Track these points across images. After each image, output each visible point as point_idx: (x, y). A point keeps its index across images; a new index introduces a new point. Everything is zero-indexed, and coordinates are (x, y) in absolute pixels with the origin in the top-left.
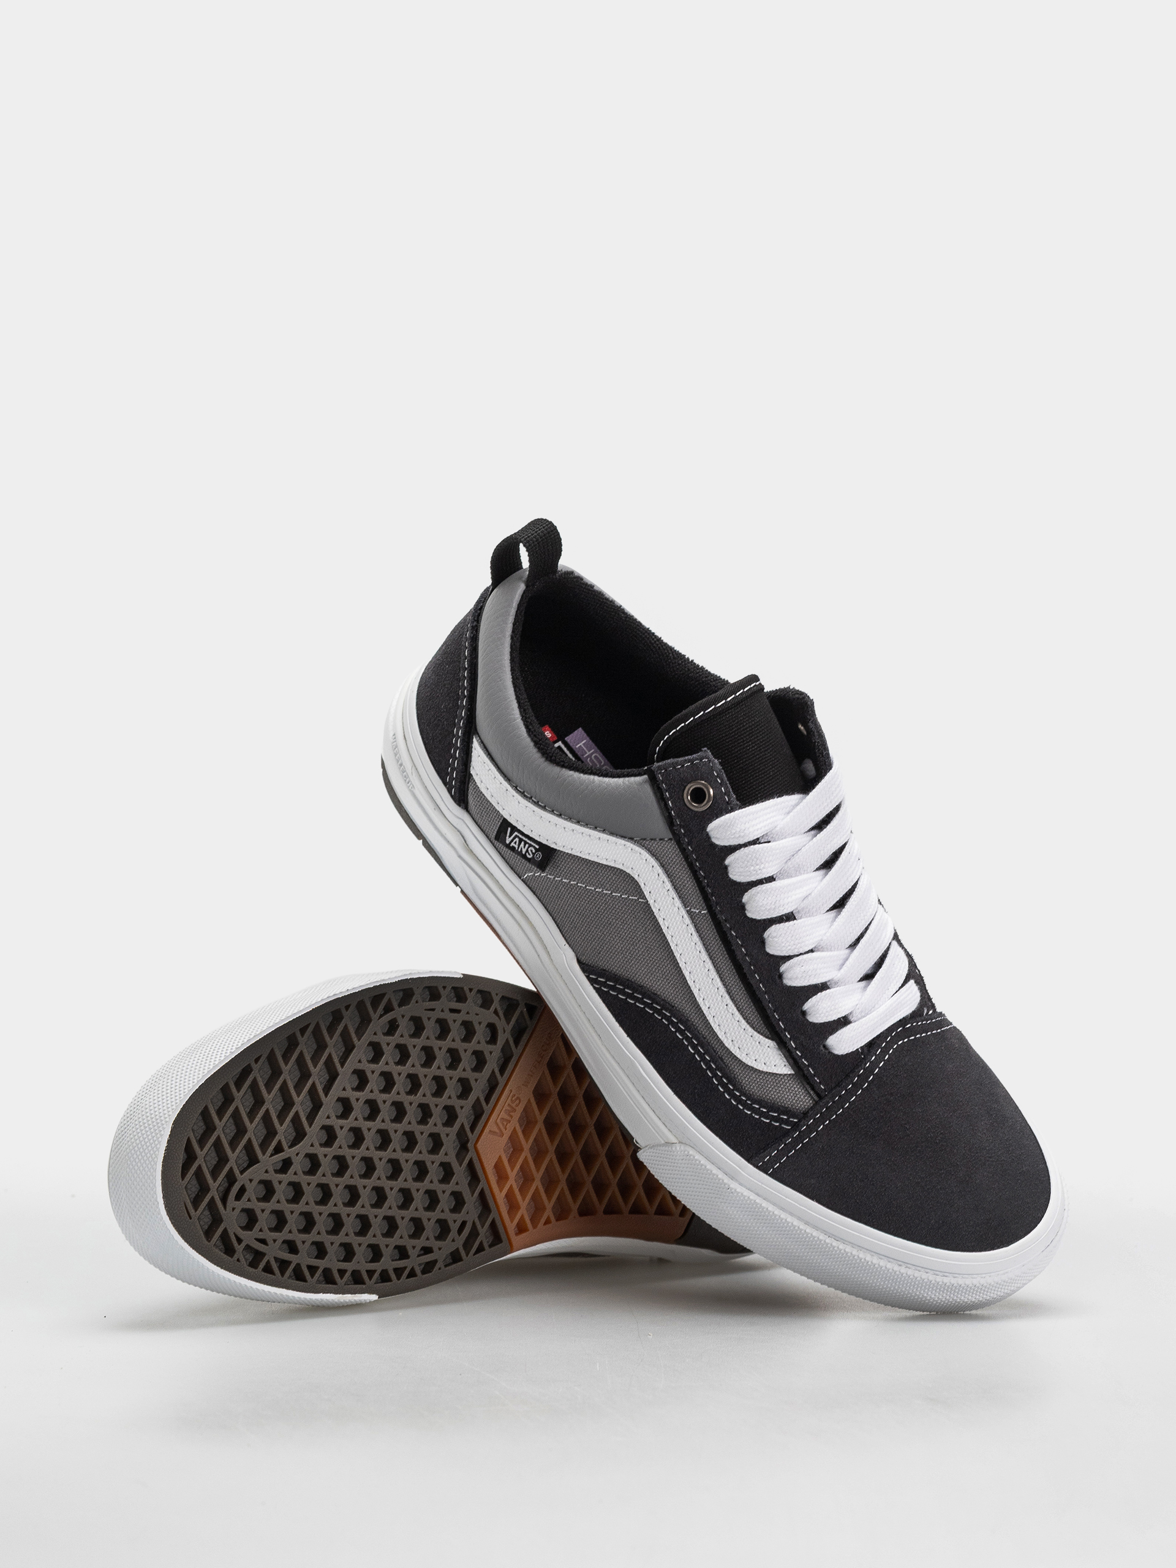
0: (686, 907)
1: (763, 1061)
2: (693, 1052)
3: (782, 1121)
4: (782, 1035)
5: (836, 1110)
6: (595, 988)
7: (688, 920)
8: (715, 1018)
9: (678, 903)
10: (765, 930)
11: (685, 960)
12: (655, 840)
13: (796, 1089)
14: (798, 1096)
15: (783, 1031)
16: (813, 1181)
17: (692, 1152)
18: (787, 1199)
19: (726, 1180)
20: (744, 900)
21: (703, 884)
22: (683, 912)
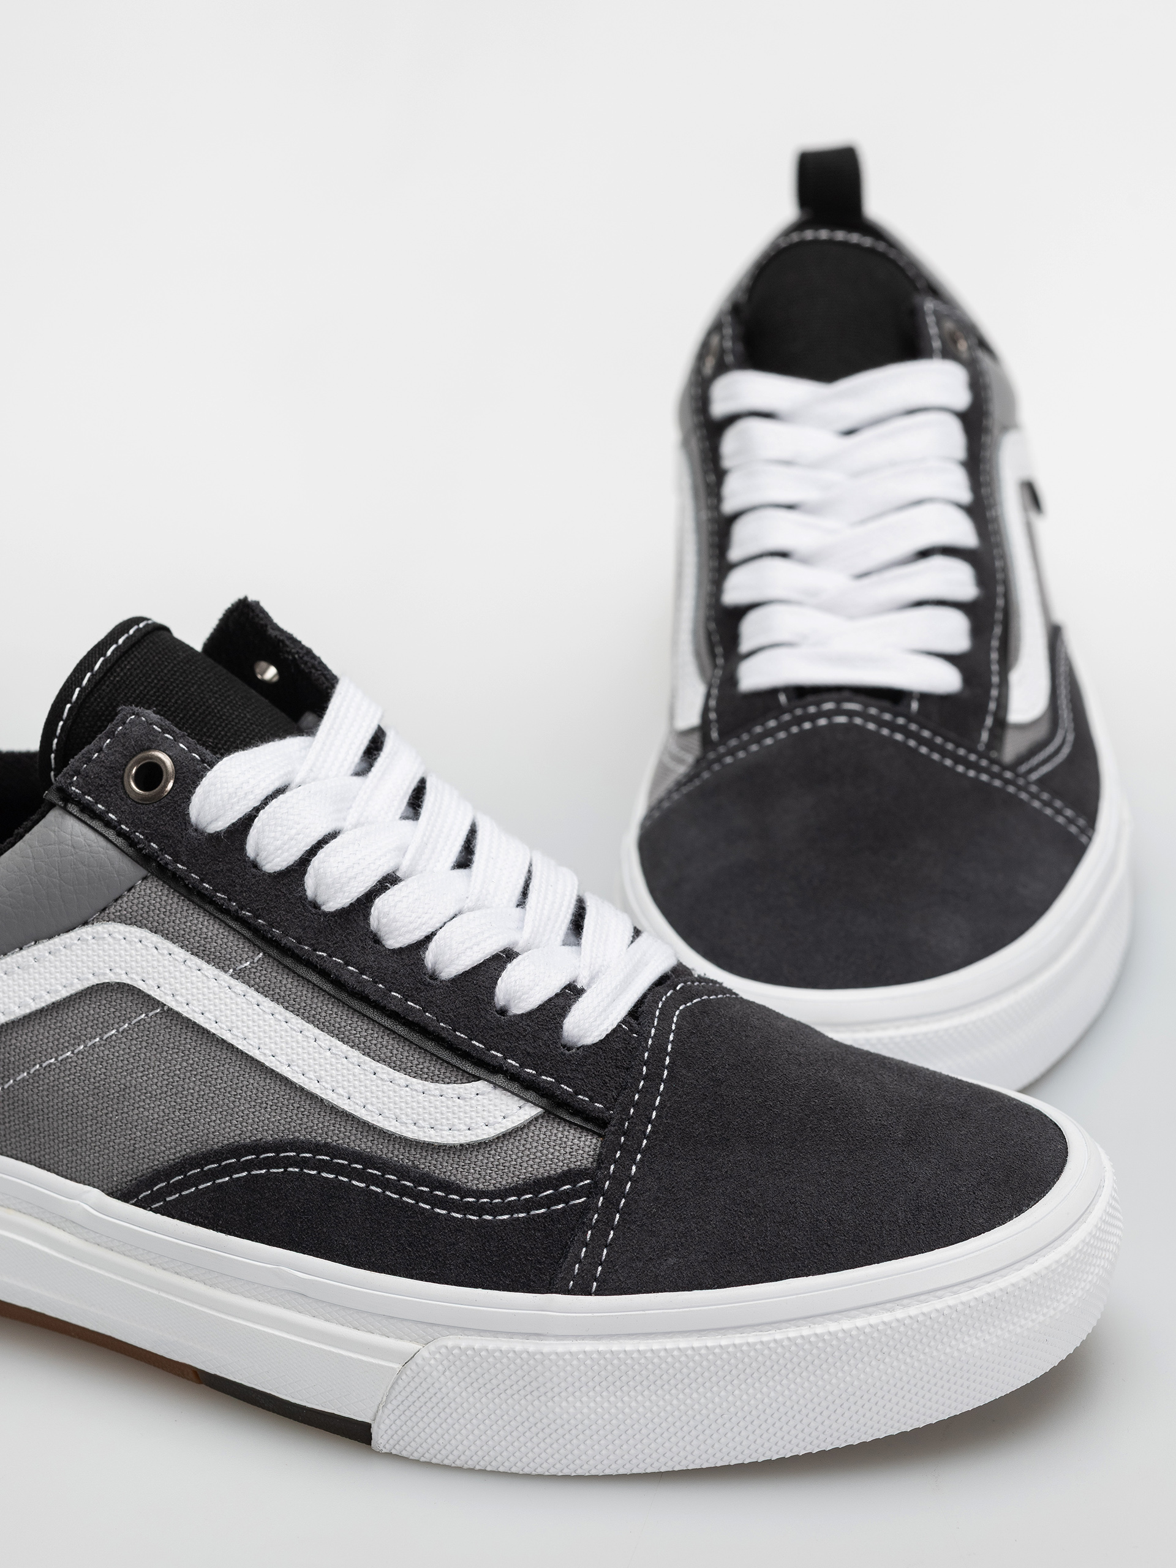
0: (226, 972)
1: (482, 1123)
2: (363, 1185)
3: (566, 1197)
4: (487, 1059)
5: (642, 1128)
6: (156, 1211)
7: (240, 987)
8: (369, 1107)
9: (210, 970)
10: (367, 915)
11: (271, 1050)
12: (121, 897)
13: (560, 1135)
14: (569, 1143)
15: (486, 1052)
16: (671, 1261)
17: (451, 1341)
18: (647, 1312)
19: (532, 1346)
20: (310, 893)
21: (233, 909)
22: (226, 978)
